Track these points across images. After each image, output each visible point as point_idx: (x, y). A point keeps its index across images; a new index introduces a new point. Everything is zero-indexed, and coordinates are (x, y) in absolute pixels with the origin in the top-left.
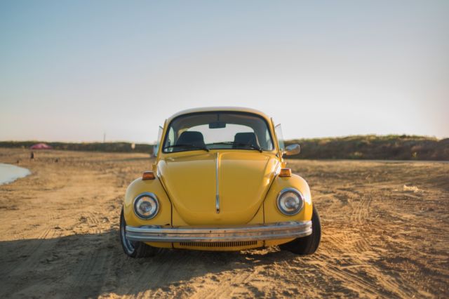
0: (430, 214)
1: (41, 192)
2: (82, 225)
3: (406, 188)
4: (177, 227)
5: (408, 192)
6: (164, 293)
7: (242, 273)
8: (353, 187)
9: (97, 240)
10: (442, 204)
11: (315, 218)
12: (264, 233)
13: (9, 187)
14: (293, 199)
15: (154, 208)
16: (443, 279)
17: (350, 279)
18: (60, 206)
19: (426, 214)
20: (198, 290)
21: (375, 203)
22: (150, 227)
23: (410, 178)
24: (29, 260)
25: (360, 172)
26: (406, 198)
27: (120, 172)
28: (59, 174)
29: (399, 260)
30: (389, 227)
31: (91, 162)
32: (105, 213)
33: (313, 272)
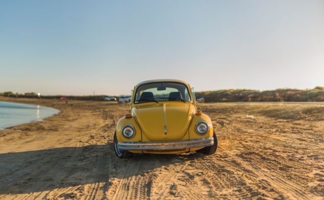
0: (261, 129)
1: (67, 122)
2: (92, 140)
3: (248, 116)
4: (145, 143)
5: (249, 118)
6: (142, 178)
7: (180, 165)
8: (225, 117)
9: (103, 149)
10: (266, 124)
11: (214, 136)
12: (189, 144)
13: (51, 119)
14: (204, 127)
15: (132, 133)
16: (272, 162)
17: (228, 165)
18: (79, 130)
19: (259, 129)
20: (159, 175)
21: (234, 124)
22: (130, 143)
23: (249, 111)
24: (72, 158)
25: (227, 109)
26: (248, 122)
27: (104, 111)
28: (74, 112)
29: (251, 153)
30: (243, 137)
31: (89, 106)
32: (102, 133)
33: (209, 162)
